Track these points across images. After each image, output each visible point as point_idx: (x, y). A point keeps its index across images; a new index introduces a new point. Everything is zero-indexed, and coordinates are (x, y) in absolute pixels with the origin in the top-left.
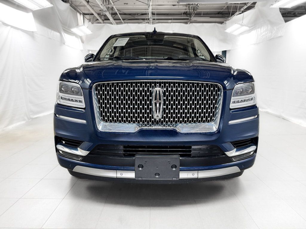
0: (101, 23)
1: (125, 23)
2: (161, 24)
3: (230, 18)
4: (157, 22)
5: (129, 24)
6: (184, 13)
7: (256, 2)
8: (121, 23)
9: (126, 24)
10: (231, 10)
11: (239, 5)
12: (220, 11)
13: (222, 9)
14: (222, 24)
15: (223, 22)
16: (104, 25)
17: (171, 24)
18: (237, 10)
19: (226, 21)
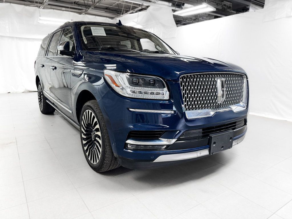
2: (52, 10)
3: (122, 15)
4: (49, 7)
6: (74, 3)
7: (149, 6)
10: (123, 9)
11: (132, 5)
12: (109, 7)
13: (111, 5)
14: (112, 19)
15: (114, 18)
17: (64, 12)
18: (131, 10)
19: (117, 17)
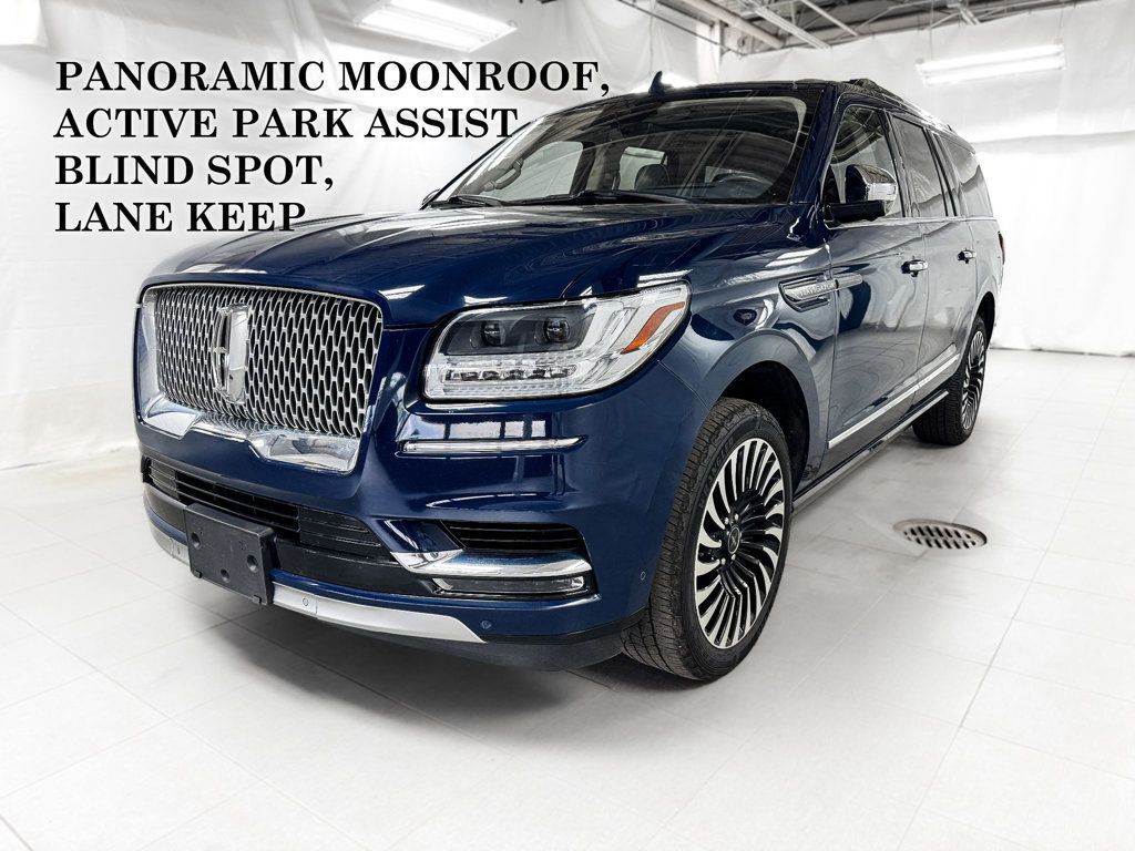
0: (771, 49)
1: (862, 34)
5: (878, 37)
8: (847, 38)
9: (868, 39)
16: (787, 54)
